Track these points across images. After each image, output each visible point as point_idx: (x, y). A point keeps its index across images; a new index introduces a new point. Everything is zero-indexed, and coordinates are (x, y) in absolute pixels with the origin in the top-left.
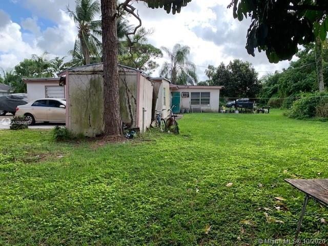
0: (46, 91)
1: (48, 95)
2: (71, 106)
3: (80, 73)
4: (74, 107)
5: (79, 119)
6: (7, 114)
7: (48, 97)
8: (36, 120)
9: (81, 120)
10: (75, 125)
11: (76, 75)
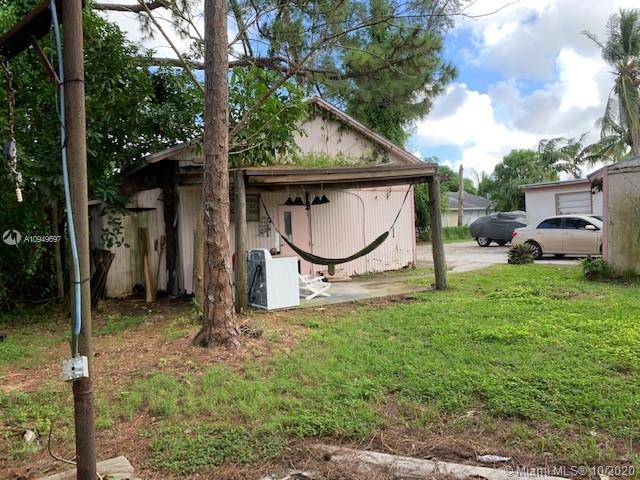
0: (557, 204)
1: (562, 210)
2: (612, 224)
3: (629, 170)
4: (617, 226)
5: (627, 246)
6: (491, 244)
7: (561, 214)
8: (543, 251)
9: (630, 247)
10: (619, 255)
11: (620, 175)
